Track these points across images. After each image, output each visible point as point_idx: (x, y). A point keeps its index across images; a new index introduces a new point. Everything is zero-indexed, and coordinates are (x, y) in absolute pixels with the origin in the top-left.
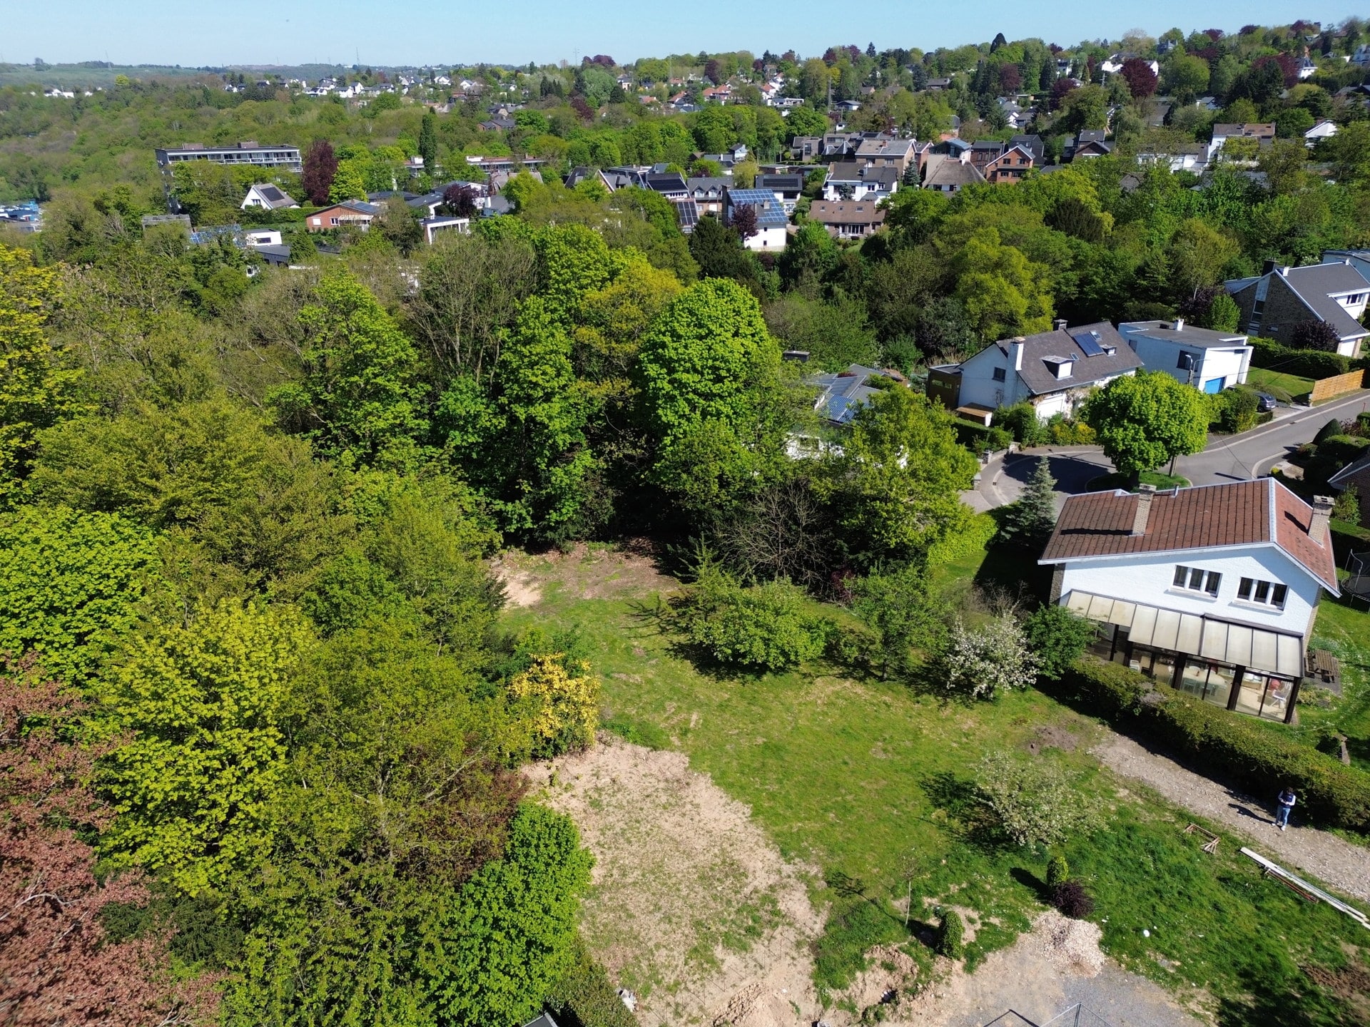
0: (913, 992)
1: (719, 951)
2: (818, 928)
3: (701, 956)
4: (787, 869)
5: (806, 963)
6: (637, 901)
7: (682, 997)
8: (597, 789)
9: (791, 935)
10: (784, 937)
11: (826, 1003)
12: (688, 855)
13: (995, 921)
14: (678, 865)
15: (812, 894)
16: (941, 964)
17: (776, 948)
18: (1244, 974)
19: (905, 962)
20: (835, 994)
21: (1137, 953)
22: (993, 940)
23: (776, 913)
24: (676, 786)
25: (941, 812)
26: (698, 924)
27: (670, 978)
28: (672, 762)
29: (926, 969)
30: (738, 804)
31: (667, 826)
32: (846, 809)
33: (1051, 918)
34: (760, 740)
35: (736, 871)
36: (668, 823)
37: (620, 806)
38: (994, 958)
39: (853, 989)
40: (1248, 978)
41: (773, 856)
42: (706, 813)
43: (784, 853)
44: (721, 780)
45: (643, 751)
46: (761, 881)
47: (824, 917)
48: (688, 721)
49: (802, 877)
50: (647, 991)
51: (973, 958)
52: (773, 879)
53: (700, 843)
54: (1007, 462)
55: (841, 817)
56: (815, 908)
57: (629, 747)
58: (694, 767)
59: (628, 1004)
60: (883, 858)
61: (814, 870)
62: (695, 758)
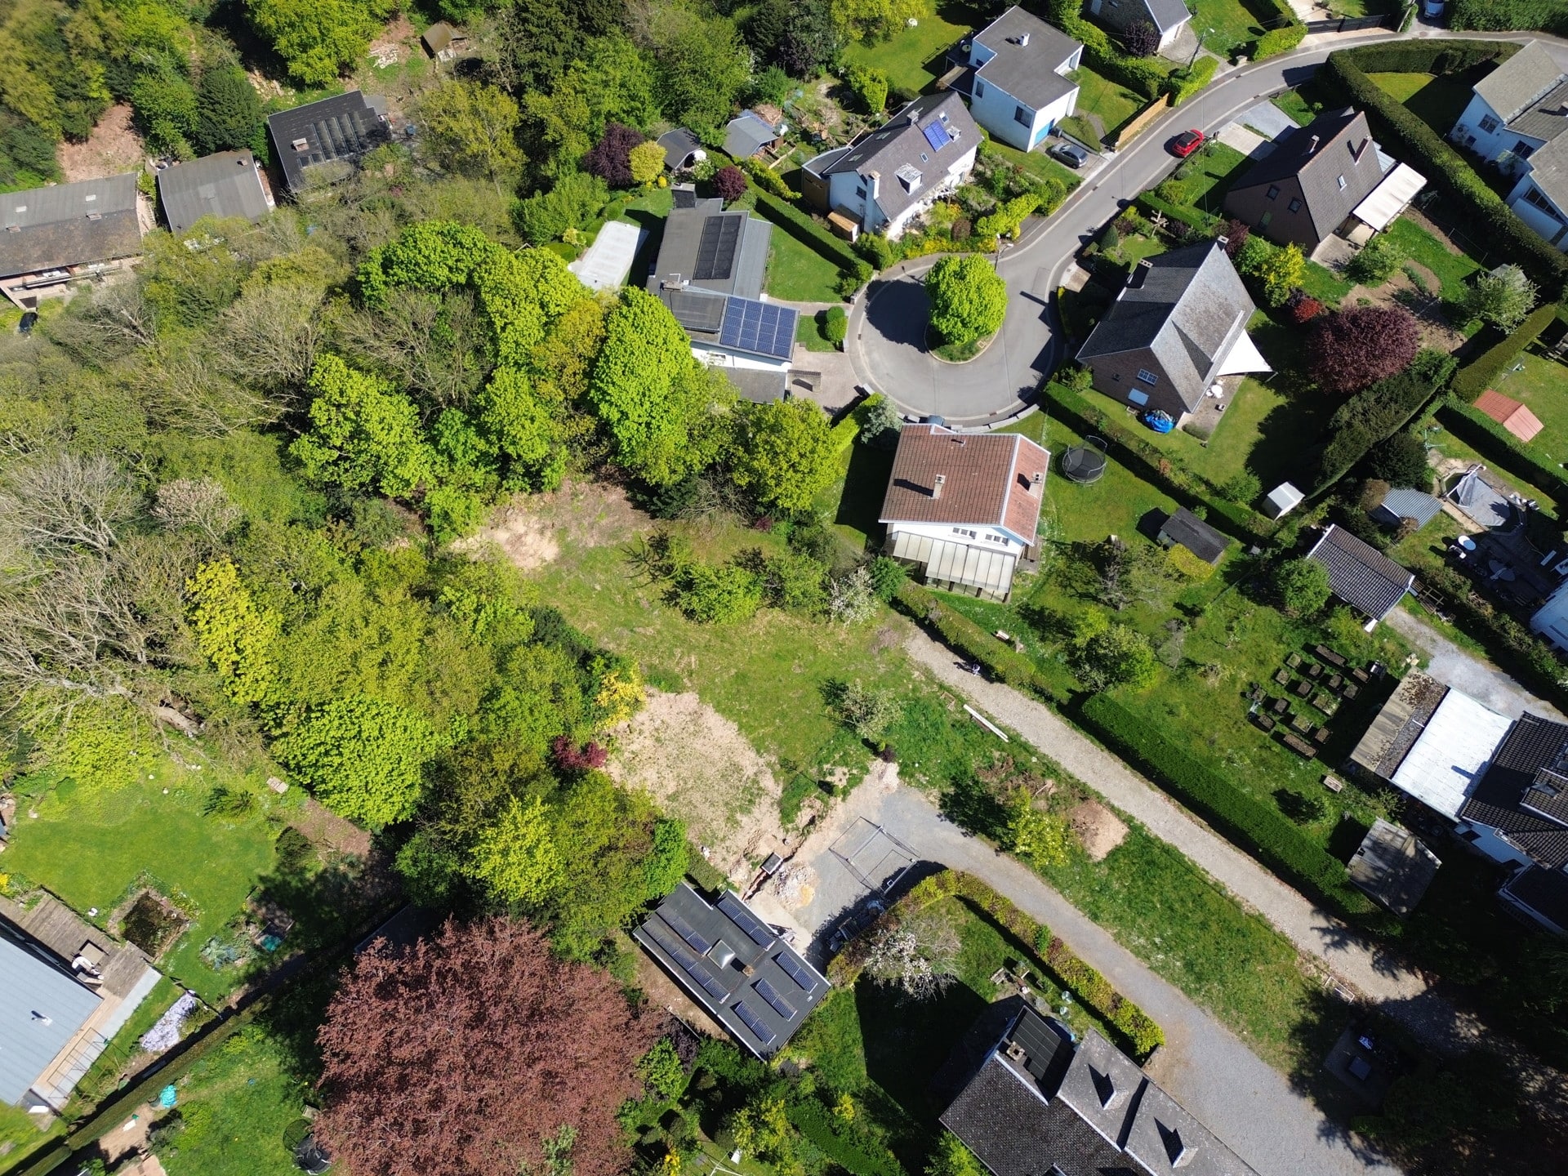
0: (822, 817)
1: (738, 816)
2: (779, 792)
3: (731, 820)
4: (761, 761)
5: (776, 814)
6: (696, 797)
7: (728, 843)
8: (657, 730)
9: (768, 800)
10: (766, 801)
11: (787, 831)
12: (713, 763)
13: (855, 771)
14: (710, 772)
15: (775, 774)
16: (832, 800)
17: (764, 808)
18: (954, 778)
19: (818, 804)
20: (790, 826)
21: (912, 776)
22: (854, 781)
23: (760, 789)
24: (696, 716)
25: (829, 708)
26: (727, 804)
27: (721, 835)
28: (689, 699)
29: (826, 804)
30: (730, 723)
31: (698, 747)
32: (783, 715)
33: (877, 764)
34: (733, 671)
35: (737, 769)
36: (698, 744)
37: (671, 740)
38: (854, 791)
39: (797, 821)
40: (955, 782)
41: (753, 755)
42: (716, 734)
43: (758, 752)
44: (718, 708)
45: (672, 695)
46: (750, 771)
47: (780, 789)
48: (689, 664)
49: (769, 765)
50: (713, 844)
51: (845, 793)
52: (755, 769)
53: (717, 755)
54: (869, 296)
55: (782, 721)
56: (776, 781)
57: (664, 695)
58: (702, 701)
59: (707, 853)
60: (804, 745)
61: (774, 759)
62: (701, 693)
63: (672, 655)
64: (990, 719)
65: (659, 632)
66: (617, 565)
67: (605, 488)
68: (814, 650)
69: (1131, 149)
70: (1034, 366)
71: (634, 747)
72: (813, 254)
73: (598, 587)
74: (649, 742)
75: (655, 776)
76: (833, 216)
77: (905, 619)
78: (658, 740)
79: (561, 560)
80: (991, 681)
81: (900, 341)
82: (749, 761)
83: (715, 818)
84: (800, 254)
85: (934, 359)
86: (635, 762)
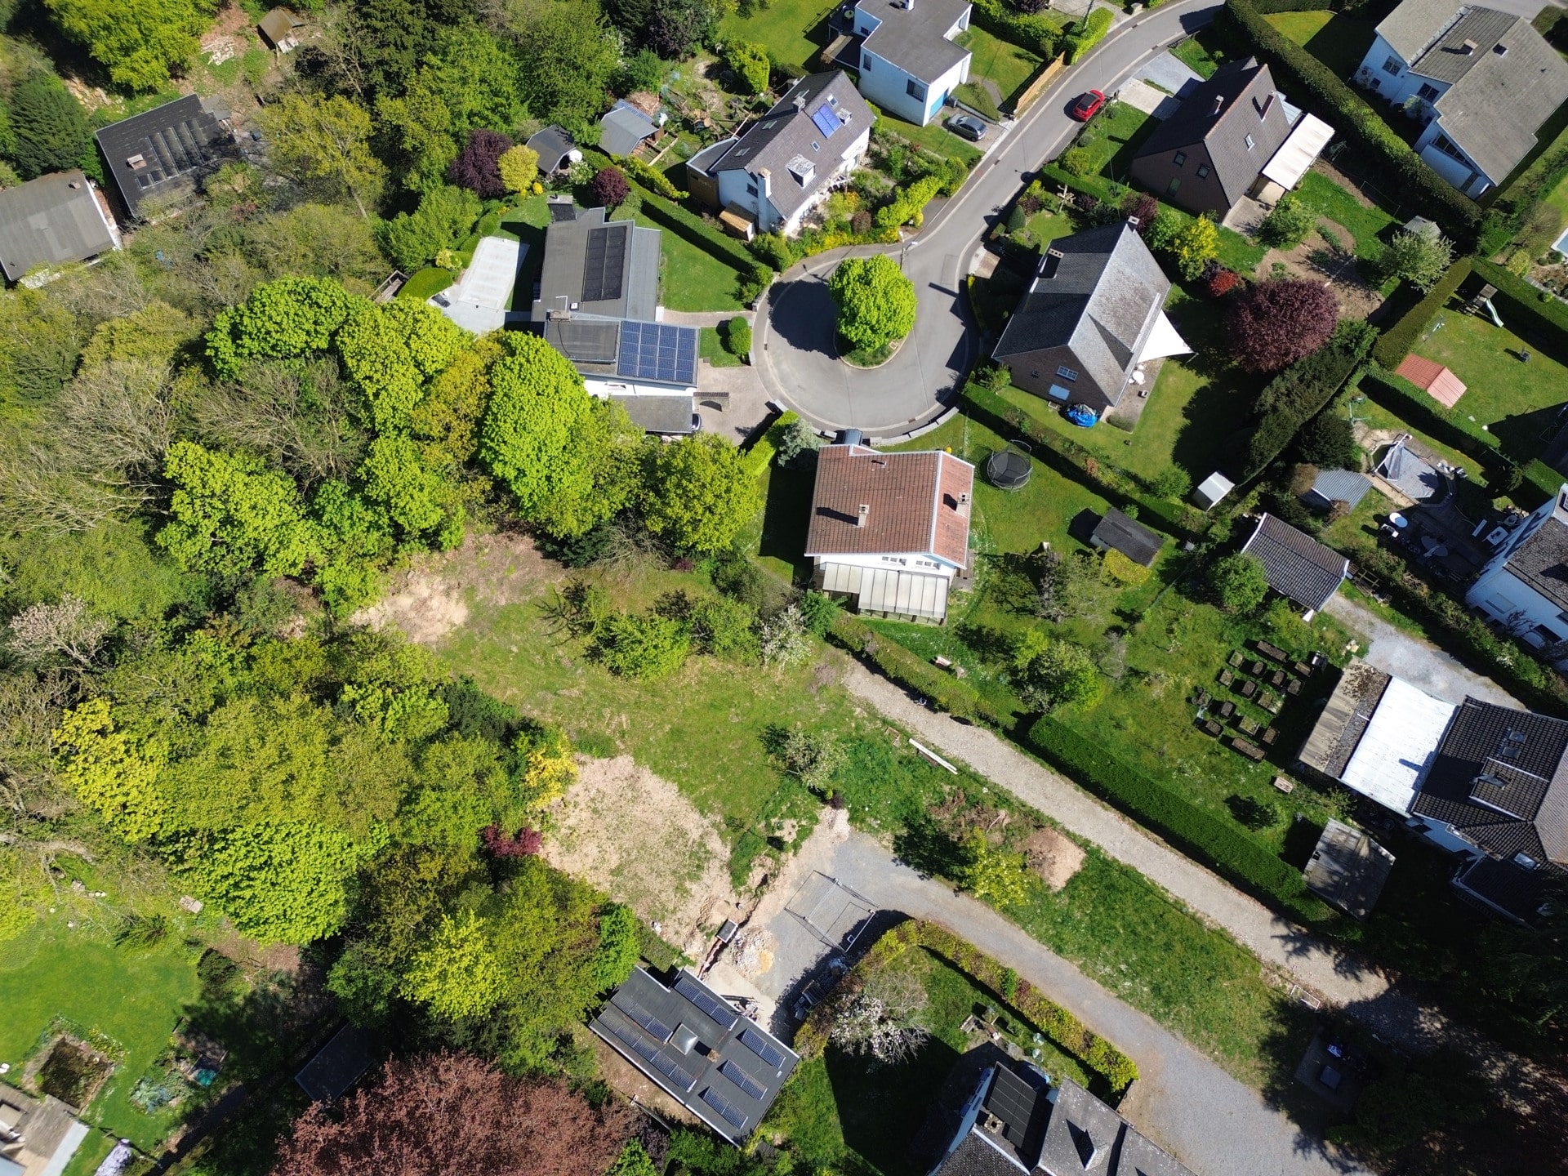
0: (774, 876)
1: (688, 884)
2: (728, 854)
3: (681, 890)
4: (706, 822)
5: (727, 877)
6: (642, 868)
7: (679, 914)
8: (593, 800)
9: (717, 864)
10: (715, 865)
11: (740, 894)
12: (656, 831)
13: (804, 823)
14: (653, 840)
15: (721, 835)
16: (783, 856)
17: (713, 873)
18: (906, 819)
19: (769, 862)
20: (742, 889)
21: (863, 821)
22: (804, 833)
23: (707, 852)
24: (633, 780)
25: (772, 757)
26: (674, 872)
27: (671, 907)
28: (624, 763)
29: (777, 860)
30: (669, 784)
31: (638, 814)
32: (724, 770)
33: (826, 813)
34: (668, 727)
35: (682, 833)
36: (637, 811)
37: (609, 809)
38: (805, 844)
39: (749, 882)
40: (908, 823)
41: (696, 816)
42: (656, 798)
43: (702, 812)
44: (656, 770)
45: (605, 761)
46: (695, 835)
47: (728, 850)
48: (621, 724)
49: (714, 825)
50: (663, 917)
51: (796, 846)
52: (701, 831)
53: (659, 820)
54: (771, 301)
55: (724, 776)
56: (724, 842)
57: (596, 761)
58: (637, 763)
59: (658, 929)
60: (749, 800)
61: (718, 818)
62: (636, 756)
63: (601, 716)
64: (937, 751)
65: (585, 693)
66: (532, 622)
67: (510, 539)
68: (750, 695)
69: (1031, 116)
70: (950, 365)
71: (571, 822)
72: (708, 257)
73: (515, 649)
74: (586, 815)
75: (596, 850)
76: (725, 215)
77: (841, 653)
78: (595, 811)
79: (471, 622)
80: (935, 711)
81: (808, 348)
82: (694, 824)
83: (662, 887)
84: (694, 259)
85: (846, 365)
86: (573, 837)
